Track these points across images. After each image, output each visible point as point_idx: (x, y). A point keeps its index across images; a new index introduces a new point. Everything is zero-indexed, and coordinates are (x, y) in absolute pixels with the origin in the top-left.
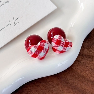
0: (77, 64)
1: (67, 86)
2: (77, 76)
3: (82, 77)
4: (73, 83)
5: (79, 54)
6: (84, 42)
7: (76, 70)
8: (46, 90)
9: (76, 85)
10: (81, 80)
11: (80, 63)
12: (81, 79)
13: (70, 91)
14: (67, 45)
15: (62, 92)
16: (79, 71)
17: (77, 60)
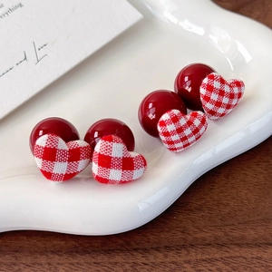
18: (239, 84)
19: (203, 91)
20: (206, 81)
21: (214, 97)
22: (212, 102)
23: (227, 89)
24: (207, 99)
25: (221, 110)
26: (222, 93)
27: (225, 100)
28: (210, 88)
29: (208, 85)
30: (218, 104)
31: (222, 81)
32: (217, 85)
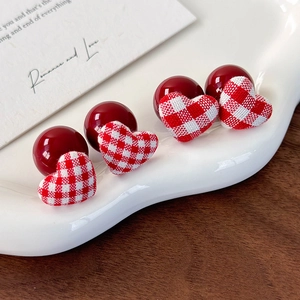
0: (278, 167)
1: (251, 221)
2: (277, 197)
3: (292, 199)
4: (268, 214)
5: (283, 143)
6: (295, 112)
7: (275, 182)
8: (194, 229)
9: (276, 219)
10: (290, 208)
11: (285, 165)
13: (259, 235)
14: (260, 108)
15: (239, 237)
16: (283, 185)
17: (276, 158)
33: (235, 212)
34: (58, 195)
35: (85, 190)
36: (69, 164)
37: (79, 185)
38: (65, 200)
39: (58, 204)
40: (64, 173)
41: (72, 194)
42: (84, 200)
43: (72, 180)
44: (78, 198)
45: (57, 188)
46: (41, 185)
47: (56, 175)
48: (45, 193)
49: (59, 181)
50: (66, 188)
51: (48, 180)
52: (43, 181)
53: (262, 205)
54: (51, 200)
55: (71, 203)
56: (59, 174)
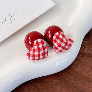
0: (77, 63)
1: (67, 86)
3: (83, 76)
5: (79, 53)
7: (76, 69)
11: (80, 62)
12: (82, 79)
16: (79, 70)
18: (71, 40)
19: (54, 38)
20: (57, 34)
21: (59, 41)
22: (57, 44)
23: (65, 40)
24: (55, 41)
25: (60, 49)
26: (62, 41)
27: (63, 45)
28: (58, 37)
29: (57, 36)
30: (60, 45)
31: (64, 36)
32: (61, 36)
33: (60, 82)
34: (34, 56)
35: (44, 54)
36: (38, 44)
37: (41, 52)
38: (36, 58)
39: (34, 60)
40: (36, 47)
41: (39, 55)
42: (43, 58)
43: (39, 50)
44: (41, 57)
45: (33, 53)
46: (27, 52)
47: (33, 48)
48: (29, 55)
49: (34, 50)
50: (36, 53)
51: (30, 50)
52: (28, 50)
53: (71, 79)
54: (31, 58)
55: (39, 59)
56: (34, 48)
